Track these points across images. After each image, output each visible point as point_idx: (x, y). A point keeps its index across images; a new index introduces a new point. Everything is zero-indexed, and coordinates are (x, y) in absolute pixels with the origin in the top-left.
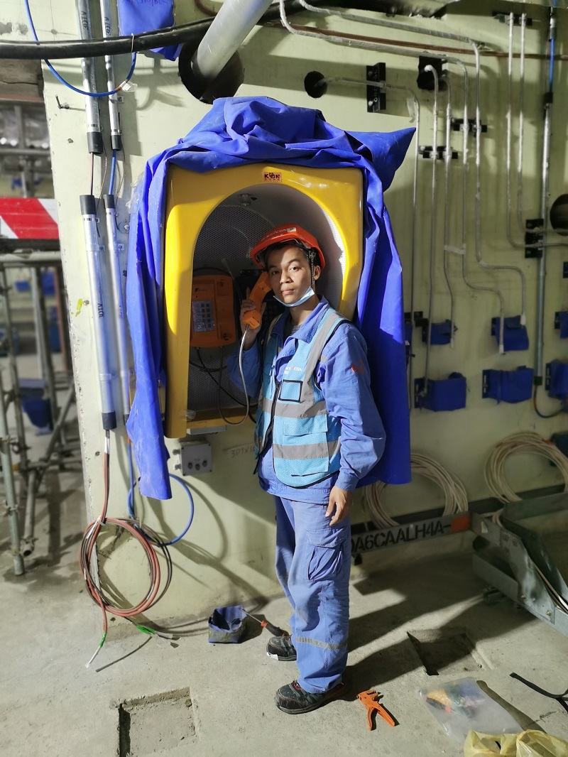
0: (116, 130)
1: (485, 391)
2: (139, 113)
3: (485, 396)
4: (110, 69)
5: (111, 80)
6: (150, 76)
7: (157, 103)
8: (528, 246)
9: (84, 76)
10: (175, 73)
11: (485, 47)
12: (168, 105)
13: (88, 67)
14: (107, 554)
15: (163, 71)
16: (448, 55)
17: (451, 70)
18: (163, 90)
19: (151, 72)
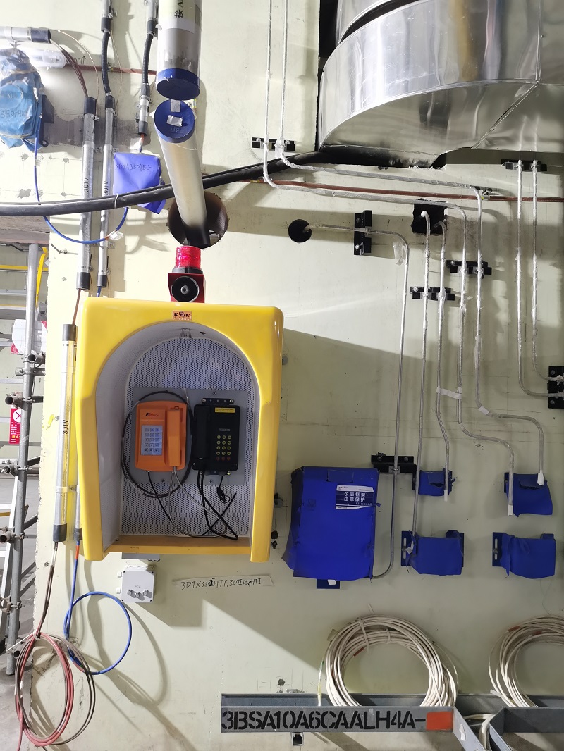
0: (103, 271)
1: (496, 558)
2: (127, 257)
3: (496, 563)
4: (104, 221)
5: (104, 230)
6: (140, 226)
7: (144, 248)
8: (552, 395)
9: (81, 227)
10: (164, 223)
11: (493, 192)
12: (154, 250)
13: (84, 221)
14: (42, 672)
15: (153, 222)
16: (448, 201)
17: (451, 215)
18: (151, 237)
19: (142, 223)
